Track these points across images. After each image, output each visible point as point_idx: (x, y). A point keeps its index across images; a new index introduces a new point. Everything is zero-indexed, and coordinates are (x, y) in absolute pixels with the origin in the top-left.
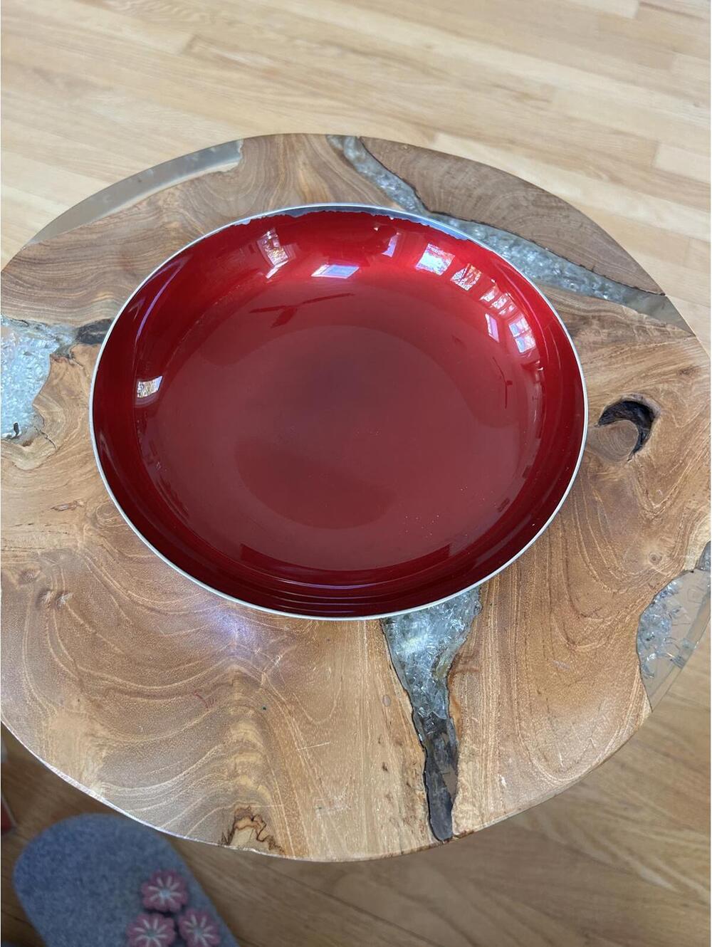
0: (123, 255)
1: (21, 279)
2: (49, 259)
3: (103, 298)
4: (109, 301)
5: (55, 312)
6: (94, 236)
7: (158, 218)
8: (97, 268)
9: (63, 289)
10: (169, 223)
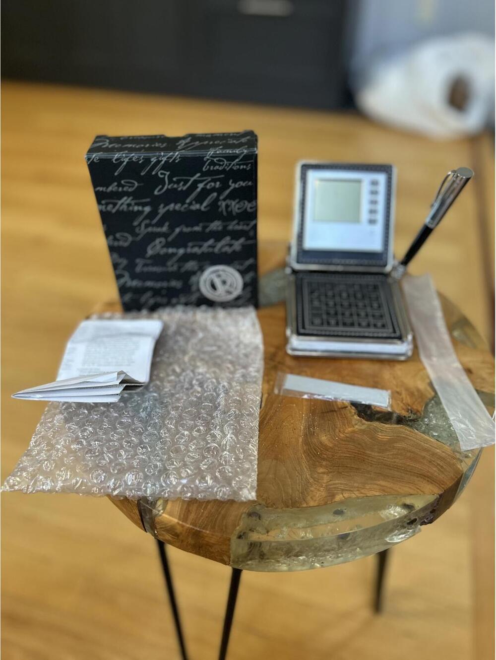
0: (364, 461)
1: (439, 470)
2: (417, 477)
3: (384, 437)
4: (380, 434)
5: (416, 439)
6: (382, 483)
7: (331, 481)
8: (384, 457)
9: (410, 452)
10: (324, 473)
